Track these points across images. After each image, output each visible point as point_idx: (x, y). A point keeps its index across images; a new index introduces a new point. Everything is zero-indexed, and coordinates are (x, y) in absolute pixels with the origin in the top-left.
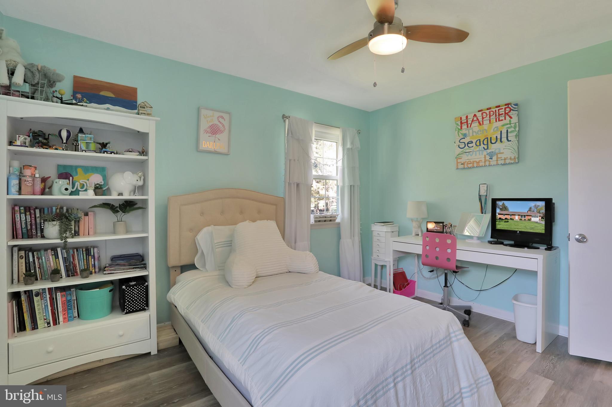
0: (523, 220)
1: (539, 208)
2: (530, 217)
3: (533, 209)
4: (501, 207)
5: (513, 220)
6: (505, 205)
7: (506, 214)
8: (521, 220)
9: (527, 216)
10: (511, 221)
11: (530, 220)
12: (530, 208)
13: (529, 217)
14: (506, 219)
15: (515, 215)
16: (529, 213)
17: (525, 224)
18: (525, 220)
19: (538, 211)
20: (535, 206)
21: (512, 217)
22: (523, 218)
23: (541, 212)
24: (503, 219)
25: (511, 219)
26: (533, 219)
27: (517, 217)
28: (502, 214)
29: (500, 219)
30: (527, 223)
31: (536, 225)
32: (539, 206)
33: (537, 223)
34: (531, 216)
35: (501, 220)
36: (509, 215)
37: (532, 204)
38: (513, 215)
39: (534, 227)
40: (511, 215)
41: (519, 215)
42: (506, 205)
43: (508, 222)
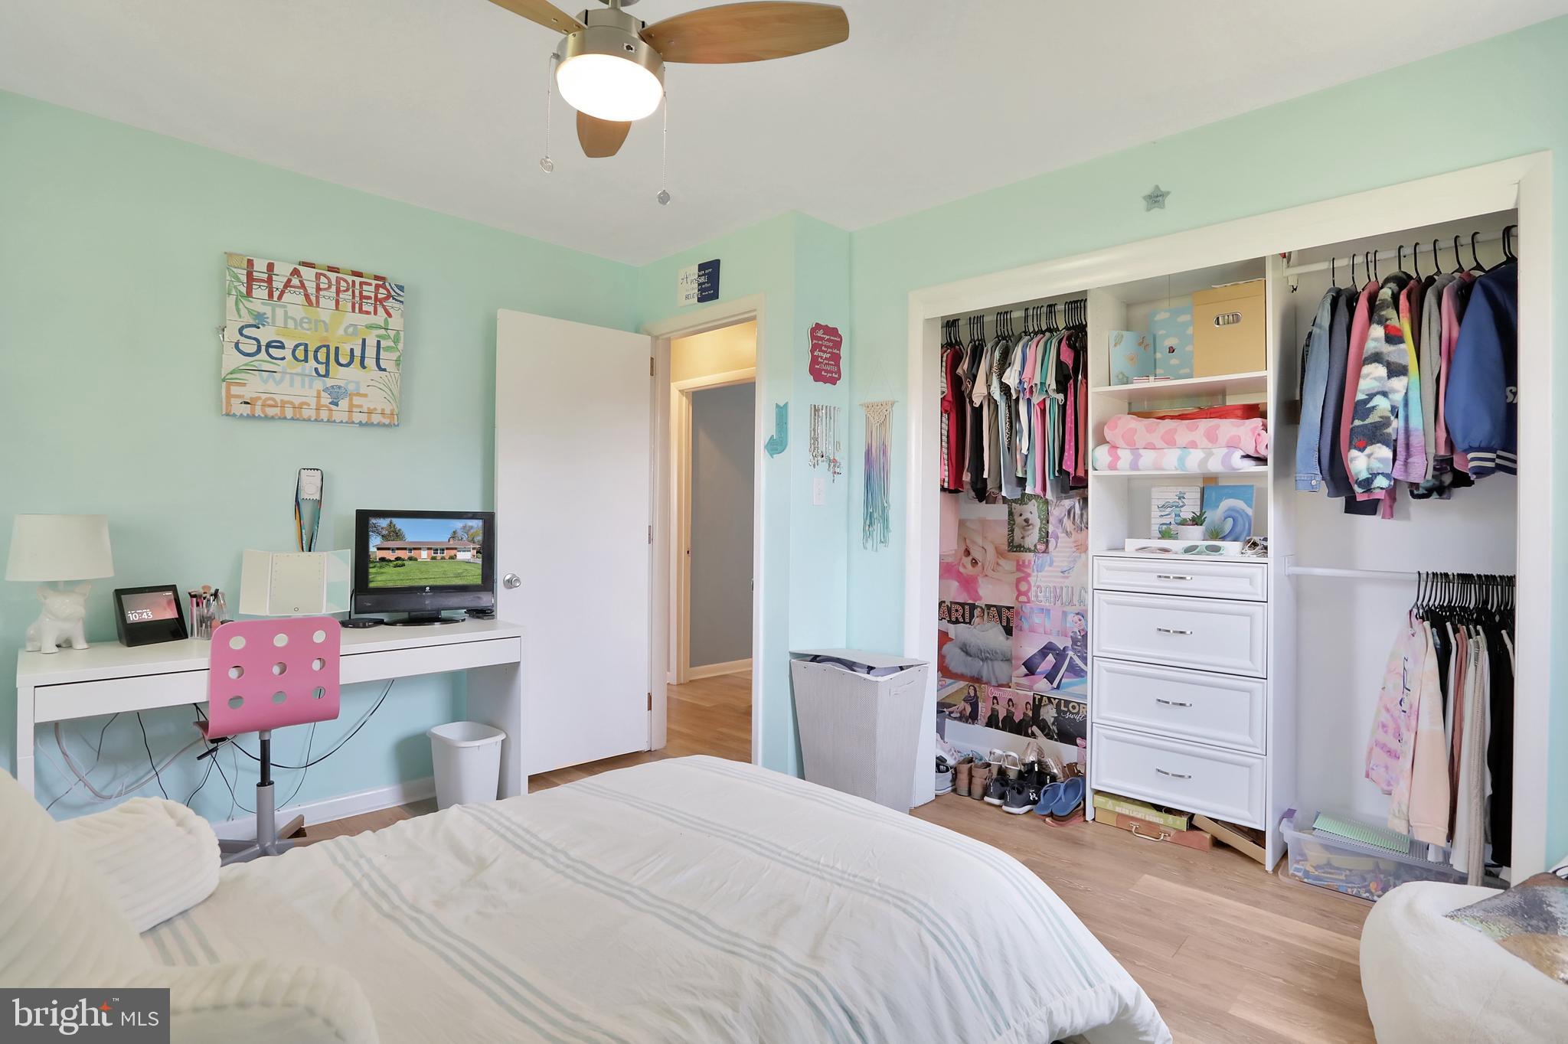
0: (439, 558)
1: (472, 531)
2: (455, 551)
3: (460, 533)
4: (385, 532)
5: (416, 560)
6: (394, 526)
7: (398, 549)
8: (434, 558)
9: (447, 549)
10: (411, 562)
11: (453, 558)
12: (455, 532)
13: (452, 552)
14: (398, 559)
15: (420, 549)
16: (451, 542)
17: (443, 567)
18: (443, 558)
19: (470, 539)
20: (464, 527)
21: (413, 554)
22: (439, 555)
23: (476, 540)
24: (390, 561)
25: (410, 559)
26: (462, 556)
27: (424, 555)
28: (388, 549)
29: (383, 559)
30: (447, 566)
31: (467, 567)
32: (471, 527)
33: (468, 562)
34: (456, 549)
35: (384, 563)
36: (405, 549)
37: (458, 524)
38: (415, 549)
39: (462, 573)
40: (410, 550)
41: (429, 549)
42: (398, 527)
43: (403, 565)
